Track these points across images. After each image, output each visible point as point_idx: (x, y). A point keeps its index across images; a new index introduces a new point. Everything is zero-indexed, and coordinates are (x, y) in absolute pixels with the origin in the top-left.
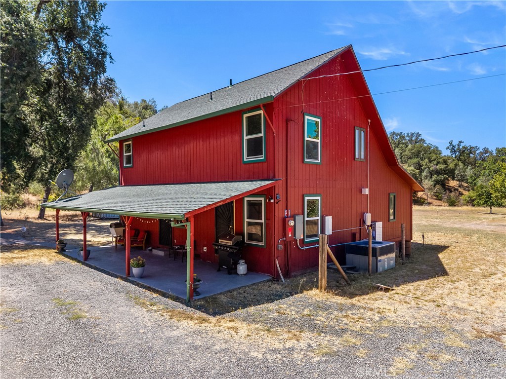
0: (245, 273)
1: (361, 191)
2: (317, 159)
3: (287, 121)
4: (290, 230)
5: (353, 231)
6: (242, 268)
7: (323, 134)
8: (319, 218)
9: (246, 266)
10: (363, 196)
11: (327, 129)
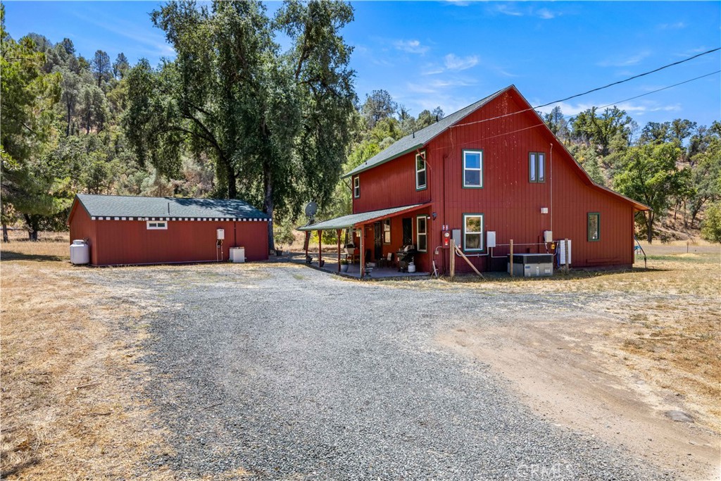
0: (413, 271)
1: (540, 210)
2: (479, 184)
3: (445, 157)
4: (446, 240)
5: (528, 247)
6: (411, 268)
7: (486, 162)
8: (481, 232)
9: (414, 266)
10: (543, 216)
11: (491, 159)
